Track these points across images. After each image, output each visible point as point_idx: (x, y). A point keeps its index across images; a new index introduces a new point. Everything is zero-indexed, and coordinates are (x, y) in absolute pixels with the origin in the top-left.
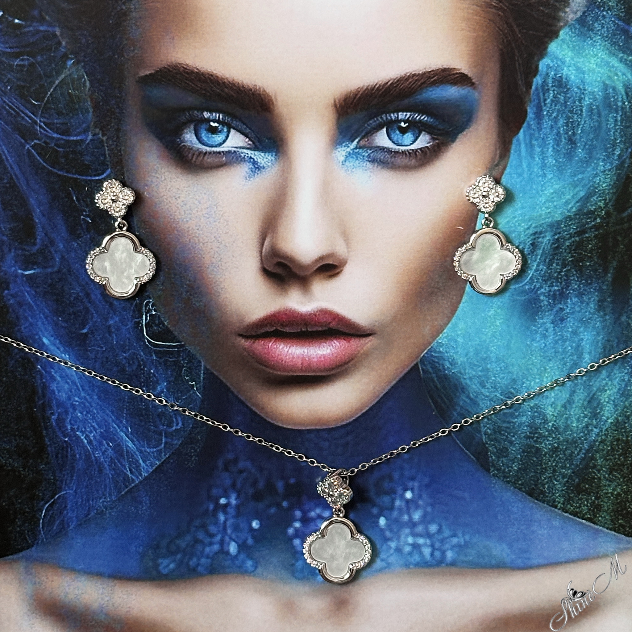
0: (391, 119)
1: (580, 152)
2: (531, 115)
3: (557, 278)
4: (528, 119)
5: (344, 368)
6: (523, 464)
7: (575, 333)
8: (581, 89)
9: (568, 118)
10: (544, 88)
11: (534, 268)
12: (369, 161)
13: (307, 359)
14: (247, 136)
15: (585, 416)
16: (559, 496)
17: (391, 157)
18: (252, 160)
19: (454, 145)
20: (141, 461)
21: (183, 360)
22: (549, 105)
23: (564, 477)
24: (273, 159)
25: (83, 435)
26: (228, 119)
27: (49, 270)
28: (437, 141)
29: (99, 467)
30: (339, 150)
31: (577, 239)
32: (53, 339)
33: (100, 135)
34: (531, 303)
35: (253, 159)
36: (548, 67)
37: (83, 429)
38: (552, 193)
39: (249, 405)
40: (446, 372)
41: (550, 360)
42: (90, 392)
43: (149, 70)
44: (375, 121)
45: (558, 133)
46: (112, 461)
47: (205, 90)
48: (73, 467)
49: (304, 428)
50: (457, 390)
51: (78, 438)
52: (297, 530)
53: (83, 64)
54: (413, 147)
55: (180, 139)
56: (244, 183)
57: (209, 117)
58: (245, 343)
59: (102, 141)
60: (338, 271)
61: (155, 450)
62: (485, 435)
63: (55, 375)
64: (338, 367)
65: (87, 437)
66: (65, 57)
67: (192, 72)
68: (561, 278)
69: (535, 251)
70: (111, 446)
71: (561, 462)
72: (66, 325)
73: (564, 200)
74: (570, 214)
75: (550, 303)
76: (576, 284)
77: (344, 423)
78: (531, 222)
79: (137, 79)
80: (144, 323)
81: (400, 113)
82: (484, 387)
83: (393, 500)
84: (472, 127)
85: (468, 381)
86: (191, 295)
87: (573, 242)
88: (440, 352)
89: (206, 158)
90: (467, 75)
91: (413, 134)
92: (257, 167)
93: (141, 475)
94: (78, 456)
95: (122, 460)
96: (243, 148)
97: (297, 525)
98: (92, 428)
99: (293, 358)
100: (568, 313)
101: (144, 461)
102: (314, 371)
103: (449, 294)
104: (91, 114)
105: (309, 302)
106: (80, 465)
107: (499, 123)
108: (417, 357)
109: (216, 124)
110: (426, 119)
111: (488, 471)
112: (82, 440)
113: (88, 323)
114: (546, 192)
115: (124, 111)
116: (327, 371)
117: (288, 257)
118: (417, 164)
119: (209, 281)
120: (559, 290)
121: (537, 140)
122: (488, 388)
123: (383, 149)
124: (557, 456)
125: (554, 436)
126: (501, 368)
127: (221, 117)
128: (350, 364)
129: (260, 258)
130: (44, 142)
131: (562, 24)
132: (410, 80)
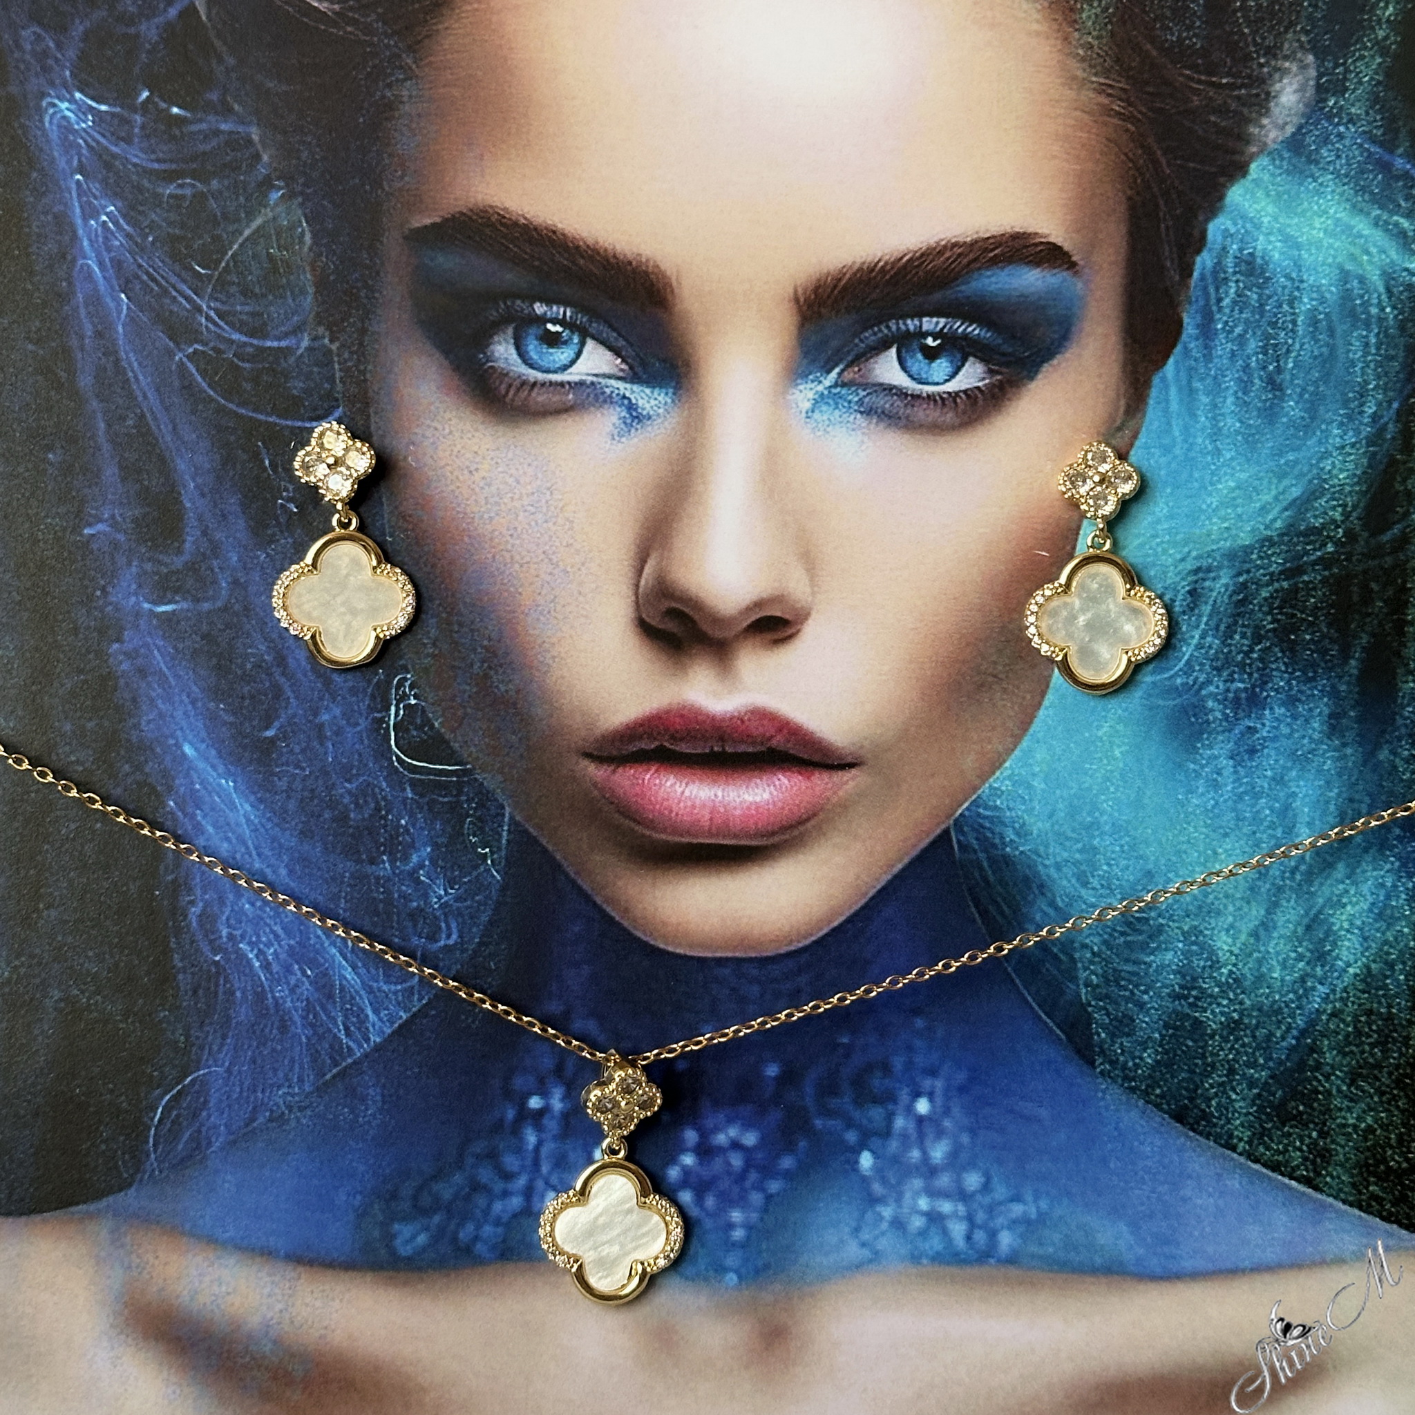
0: (908, 330)
1: (1292, 408)
2: (1190, 328)
3: (1242, 666)
4: (1184, 337)
5: (796, 833)
6: (1166, 1052)
7: (1279, 780)
8: (1292, 279)
9: (1268, 337)
10: (1218, 277)
11: (1195, 641)
12: (861, 413)
13: (722, 810)
14: (618, 353)
15: (1300, 958)
16: (1242, 1125)
17: (906, 406)
18: (626, 402)
19: (1033, 386)
20: (369, 1012)
21: (469, 801)
22: (1227, 311)
23: (1251, 1085)
24: (669, 401)
25: (252, 951)
26: (581, 319)
27: (206, 606)
28: (999, 377)
29: (282, 1020)
30: (801, 387)
31: (1285, 584)
32: (204, 746)
33: (326, 341)
34: (1186, 713)
35: (629, 399)
36: (1226, 234)
37: (254, 939)
38: (1233, 490)
39: (599, 900)
40: (1008, 849)
41: (1226, 835)
43: (429, 216)
44: (875, 334)
45: (1247, 368)
46: (309, 1008)
47: (539, 259)
48: (228, 1019)
49: (710, 955)
50: (1030, 888)
51: (242, 956)
52: (686, 1171)
53: (300, 199)
54: (951, 387)
55: (485, 353)
56: (608, 446)
57: (545, 313)
58: (595, 772)
59: (330, 351)
60: (790, 632)
61: (399, 987)
62: (1086, 986)
64: (785, 829)
65: (260, 955)
66: (266, 185)
67: (516, 224)
68: (1250, 665)
69: (1196, 606)
70: (308, 977)
71: (1246, 1054)
72: (232, 719)
73: (1258, 505)
74: (1269, 533)
75: (1226, 717)
76: (1282, 679)
77: (792, 948)
78: (1191, 545)
79: (407, 232)
80: (392, 723)
82: (1085, 884)
83: (890, 1118)
84: (1071, 351)
85: (1052, 871)
86: (490, 668)
87: (1276, 591)
88: (996, 808)
89: (534, 394)
90: (1060, 248)
91: (951, 362)
92: (635, 417)
93: (367, 1040)
94: (238, 994)
95: (329, 1007)
96: (610, 377)
97: (688, 1160)
98: (271, 936)
99: (694, 807)
100: (1264, 739)
101: (376, 1011)
102: (735, 836)
103: (1018, 688)
104: (309, 299)
105: (730, 692)
106: (243, 1014)
107: (1126, 345)
108: (948, 817)
109: (558, 328)
110: (976, 332)
111: (1092, 1063)
112: (249, 961)
113: (278, 717)
114: (1220, 486)
115: (377, 295)
116: (763, 836)
117: (691, 599)
118: (957, 421)
119: (528, 643)
120: (1246, 689)
121: (1202, 379)
122: (1093, 889)
123: (889, 389)
124: (1237, 1040)
125: (1231, 995)
126: (1122, 846)
127: (568, 314)
128: (809, 825)
129: (633, 598)
130: (213, 349)
131: (1254, 149)
132: (947, 254)
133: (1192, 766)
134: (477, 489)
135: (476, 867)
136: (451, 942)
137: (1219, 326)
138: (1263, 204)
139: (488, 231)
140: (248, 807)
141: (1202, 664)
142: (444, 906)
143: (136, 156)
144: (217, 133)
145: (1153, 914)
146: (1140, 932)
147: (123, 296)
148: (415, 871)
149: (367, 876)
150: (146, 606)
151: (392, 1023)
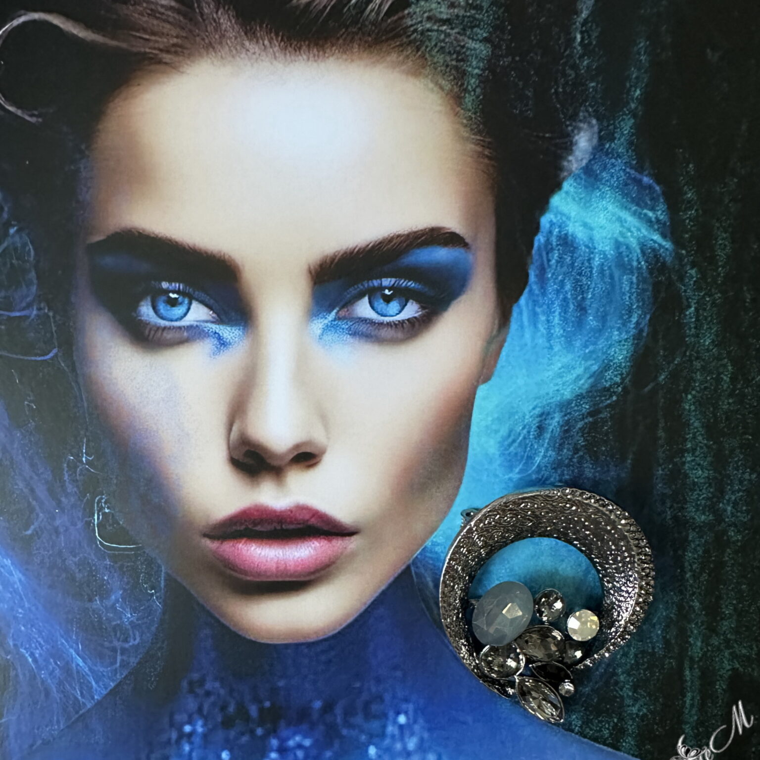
0: (374, 286)
2: (532, 278)
3: (568, 466)
5: (325, 572)
8: (590, 248)
9: (577, 281)
10: (548, 248)
11: (542, 454)
12: (350, 335)
13: (283, 562)
14: (211, 308)
17: (375, 329)
18: (217, 335)
19: (446, 314)
22: (554, 267)
24: (241, 333)
25: (27, 652)
26: (189, 289)
28: (427, 310)
29: (46, 690)
30: (315, 322)
31: (591, 420)
35: (218, 333)
36: (552, 223)
37: (28, 646)
38: (561, 368)
39: (217, 615)
42: (35, 602)
43: (100, 236)
44: (355, 289)
45: (565, 299)
46: (60, 683)
49: (280, 643)
51: (21, 656)
53: (27, 231)
54: (400, 317)
55: (136, 312)
56: (208, 361)
57: (168, 288)
58: (210, 545)
60: (314, 461)
64: (318, 572)
65: (32, 655)
68: (573, 466)
69: (542, 434)
70: (58, 666)
72: (7, 525)
73: (574, 376)
74: (581, 391)
77: (326, 636)
78: (538, 400)
79: (87, 246)
80: (96, 522)
81: (383, 279)
83: (384, 726)
84: (467, 293)
86: (149, 490)
87: (586, 424)
88: (435, 552)
89: (165, 334)
90: (458, 235)
91: (400, 303)
92: (223, 344)
94: (21, 676)
95: (72, 681)
96: (207, 322)
97: (274, 755)
98: (37, 644)
99: (267, 561)
101: (97, 683)
102: (292, 576)
103: (445, 485)
108: (409, 559)
109: (176, 296)
110: (413, 285)
112: (26, 658)
113: (33, 523)
116: (307, 575)
117: (259, 445)
118: (404, 337)
119: (170, 474)
121: (541, 307)
123: (365, 321)
127: (181, 287)
128: (331, 568)
129: (227, 446)
131: (565, 174)
132: (394, 242)
136: (136, 643)
137: (550, 276)
140: (19, 574)
148: (114, 604)
149: (87, 609)
151: (106, 688)
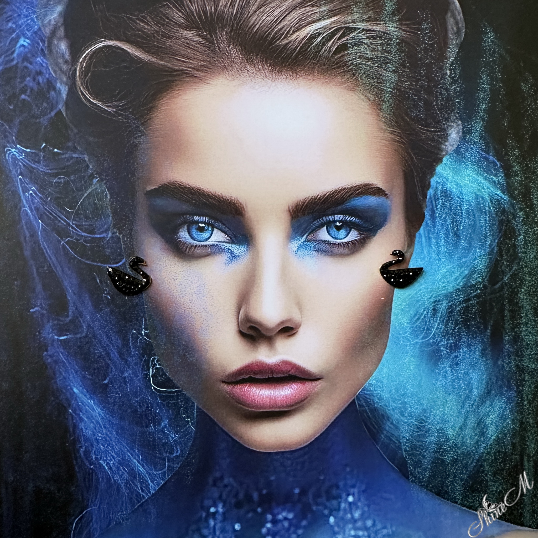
0: (330, 220)
1: (463, 243)
2: (427, 216)
3: (452, 334)
4: (425, 219)
5: (301, 404)
6: (433, 472)
7: (466, 374)
8: (460, 198)
9: (453, 218)
10: (435, 197)
11: (436, 327)
12: (315, 251)
13: (274, 398)
14: (226, 234)
15: (476, 435)
16: (459, 494)
17: (331, 247)
18: (230, 251)
19: (375, 238)
20: (149, 482)
21: (181, 402)
22: (439, 209)
23: (462, 481)
24: (245, 250)
25: (104, 463)
26: (212, 221)
27: (79, 336)
28: (363, 236)
29: (118, 487)
30: (293, 243)
31: (465, 305)
32: (81, 388)
33: (118, 234)
34: (434, 352)
36: (437, 183)
37: (105, 458)
38: (446, 272)
39: (231, 434)
40: (376, 405)
41: (450, 394)
42: (110, 429)
43: (153, 186)
44: (318, 222)
45: (447, 230)
46: (127, 482)
47: (194, 200)
49: (272, 451)
50: (384, 418)
51: (101, 465)
52: (268, 529)
53: (105, 181)
54: (346, 240)
55: (177, 236)
56: (224, 268)
57: (198, 220)
58: (227, 388)
59: (119, 238)
60: (294, 332)
61: (160, 472)
62: (405, 451)
63: (83, 417)
64: (297, 403)
65: (108, 464)
66: (92, 177)
67: (186, 187)
68: (455, 334)
69: (435, 314)
70: (126, 471)
71: (460, 469)
72: (91, 377)
73: (454, 277)
74: (458, 287)
75: (448, 352)
76: (465, 338)
77: (302, 446)
78: (433, 293)
79: (145, 192)
80: (151, 375)
81: (335, 216)
82: (403, 415)
83: (339, 504)
84: (387, 225)
85: (391, 412)
86: (186, 352)
87: (462, 307)
88: (371, 390)
89: (196, 250)
90: (381, 189)
91: (346, 231)
92: (233, 256)
93: (150, 492)
94: (101, 479)
95: (135, 481)
96: (223, 242)
97: (269, 525)
98: (111, 457)
99: (263, 398)
100: (460, 359)
101: (152, 482)
102: (279, 407)
104: (111, 218)
105: (274, 355)
107: (406, 222)
108: (354, 395)
109: (203, 225)
110: (354, 220)
111: (408, 478)
112: (104, 467)
113: (108, 375)
114: (441, 271)
115: (136, 216)
116: (289, 407)
117: (258, 322)
118: (349, 252)
119: (200, 342)
120: (454, 343)
121: (433, 234)
122: (406, 417)
123: (324, 242)
124: (456, 466)
125: (454, 450)
126: (415, 401)
127: (207, 220)
128: (305, 402)
129: (237, 323)
130: (76, 239)
131: (444, 153)
132: (342, 193)
133: (437, 371)
134: (177, 286)
135: (186, 425)
136: (178, 454)
137: (437, 215)
138: (449, 172)
139: (175, 191)
140: (99, 410)
141: (439, 335)
142: (175, 441)
143: (41, 168)
144: (72, 158)
145: (426, 424)
146: (422, 431)
147: (40, 221)
148: (163, 428)
149: (146, 432)
150: (56, 337)
151: (158, 485)
